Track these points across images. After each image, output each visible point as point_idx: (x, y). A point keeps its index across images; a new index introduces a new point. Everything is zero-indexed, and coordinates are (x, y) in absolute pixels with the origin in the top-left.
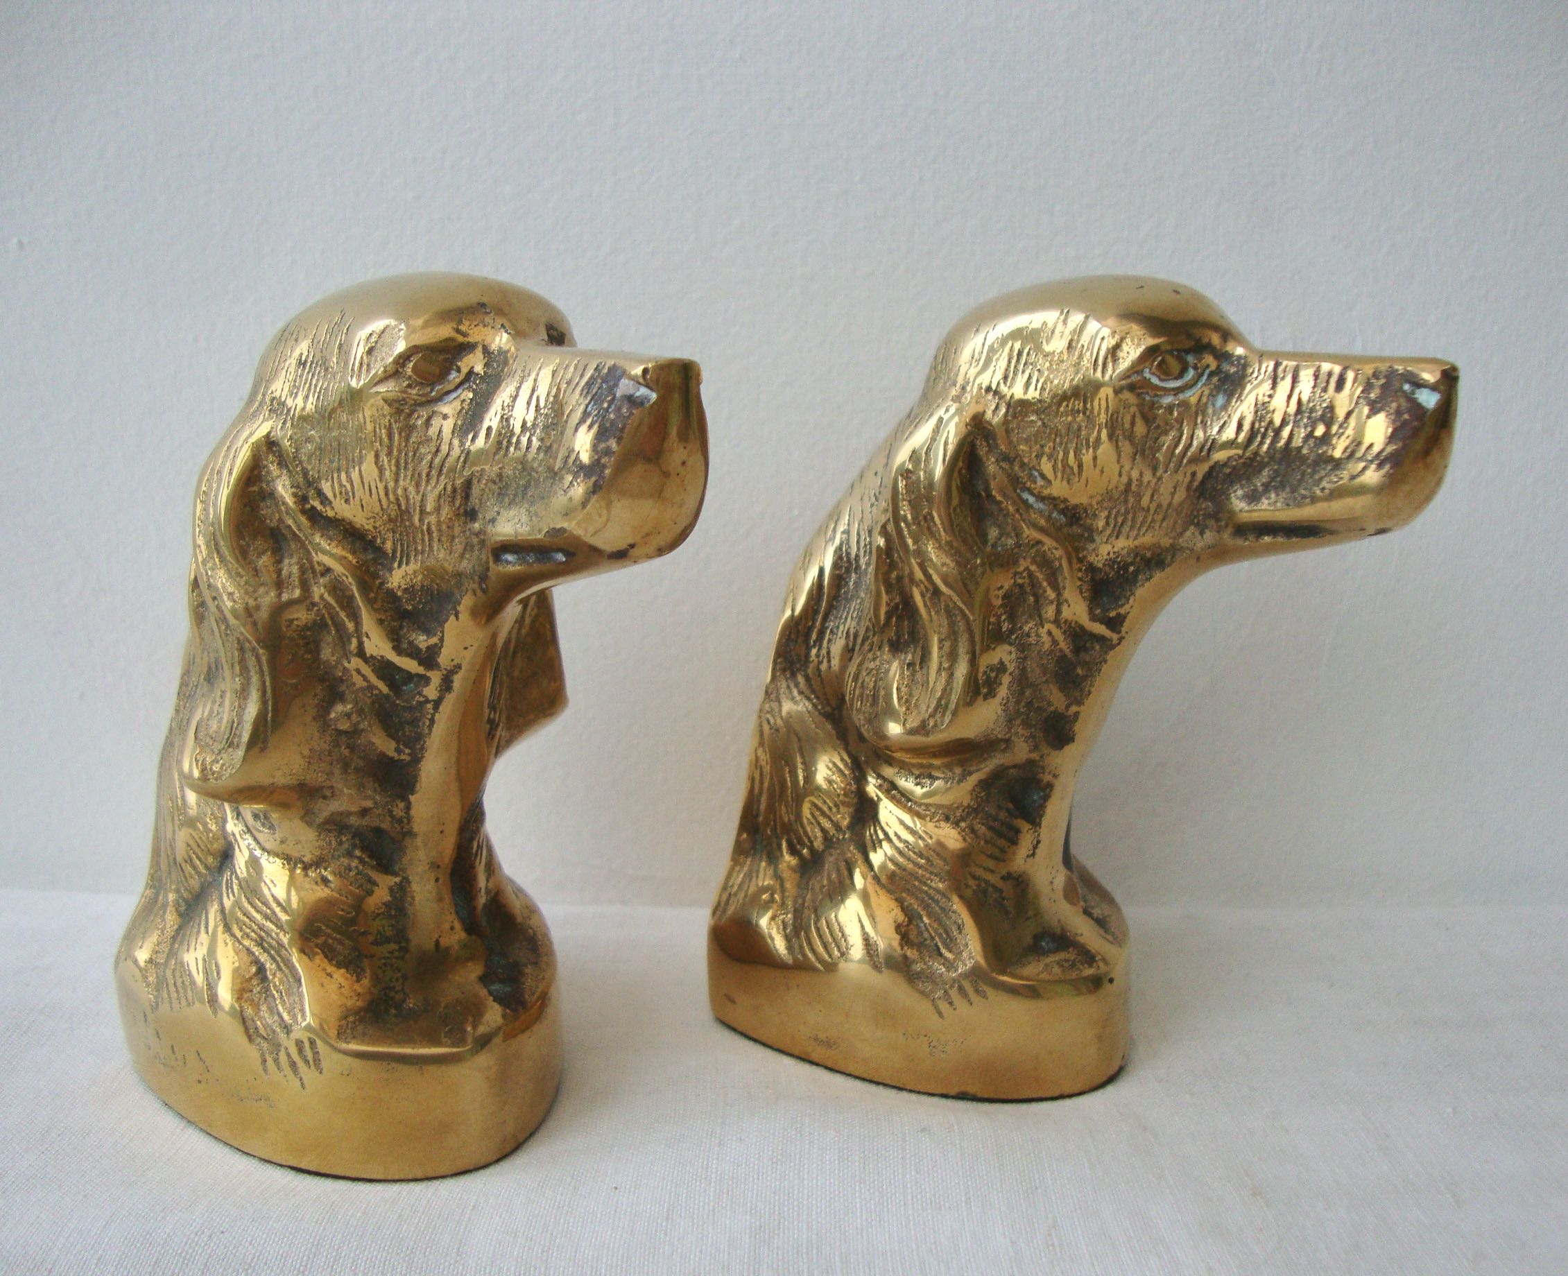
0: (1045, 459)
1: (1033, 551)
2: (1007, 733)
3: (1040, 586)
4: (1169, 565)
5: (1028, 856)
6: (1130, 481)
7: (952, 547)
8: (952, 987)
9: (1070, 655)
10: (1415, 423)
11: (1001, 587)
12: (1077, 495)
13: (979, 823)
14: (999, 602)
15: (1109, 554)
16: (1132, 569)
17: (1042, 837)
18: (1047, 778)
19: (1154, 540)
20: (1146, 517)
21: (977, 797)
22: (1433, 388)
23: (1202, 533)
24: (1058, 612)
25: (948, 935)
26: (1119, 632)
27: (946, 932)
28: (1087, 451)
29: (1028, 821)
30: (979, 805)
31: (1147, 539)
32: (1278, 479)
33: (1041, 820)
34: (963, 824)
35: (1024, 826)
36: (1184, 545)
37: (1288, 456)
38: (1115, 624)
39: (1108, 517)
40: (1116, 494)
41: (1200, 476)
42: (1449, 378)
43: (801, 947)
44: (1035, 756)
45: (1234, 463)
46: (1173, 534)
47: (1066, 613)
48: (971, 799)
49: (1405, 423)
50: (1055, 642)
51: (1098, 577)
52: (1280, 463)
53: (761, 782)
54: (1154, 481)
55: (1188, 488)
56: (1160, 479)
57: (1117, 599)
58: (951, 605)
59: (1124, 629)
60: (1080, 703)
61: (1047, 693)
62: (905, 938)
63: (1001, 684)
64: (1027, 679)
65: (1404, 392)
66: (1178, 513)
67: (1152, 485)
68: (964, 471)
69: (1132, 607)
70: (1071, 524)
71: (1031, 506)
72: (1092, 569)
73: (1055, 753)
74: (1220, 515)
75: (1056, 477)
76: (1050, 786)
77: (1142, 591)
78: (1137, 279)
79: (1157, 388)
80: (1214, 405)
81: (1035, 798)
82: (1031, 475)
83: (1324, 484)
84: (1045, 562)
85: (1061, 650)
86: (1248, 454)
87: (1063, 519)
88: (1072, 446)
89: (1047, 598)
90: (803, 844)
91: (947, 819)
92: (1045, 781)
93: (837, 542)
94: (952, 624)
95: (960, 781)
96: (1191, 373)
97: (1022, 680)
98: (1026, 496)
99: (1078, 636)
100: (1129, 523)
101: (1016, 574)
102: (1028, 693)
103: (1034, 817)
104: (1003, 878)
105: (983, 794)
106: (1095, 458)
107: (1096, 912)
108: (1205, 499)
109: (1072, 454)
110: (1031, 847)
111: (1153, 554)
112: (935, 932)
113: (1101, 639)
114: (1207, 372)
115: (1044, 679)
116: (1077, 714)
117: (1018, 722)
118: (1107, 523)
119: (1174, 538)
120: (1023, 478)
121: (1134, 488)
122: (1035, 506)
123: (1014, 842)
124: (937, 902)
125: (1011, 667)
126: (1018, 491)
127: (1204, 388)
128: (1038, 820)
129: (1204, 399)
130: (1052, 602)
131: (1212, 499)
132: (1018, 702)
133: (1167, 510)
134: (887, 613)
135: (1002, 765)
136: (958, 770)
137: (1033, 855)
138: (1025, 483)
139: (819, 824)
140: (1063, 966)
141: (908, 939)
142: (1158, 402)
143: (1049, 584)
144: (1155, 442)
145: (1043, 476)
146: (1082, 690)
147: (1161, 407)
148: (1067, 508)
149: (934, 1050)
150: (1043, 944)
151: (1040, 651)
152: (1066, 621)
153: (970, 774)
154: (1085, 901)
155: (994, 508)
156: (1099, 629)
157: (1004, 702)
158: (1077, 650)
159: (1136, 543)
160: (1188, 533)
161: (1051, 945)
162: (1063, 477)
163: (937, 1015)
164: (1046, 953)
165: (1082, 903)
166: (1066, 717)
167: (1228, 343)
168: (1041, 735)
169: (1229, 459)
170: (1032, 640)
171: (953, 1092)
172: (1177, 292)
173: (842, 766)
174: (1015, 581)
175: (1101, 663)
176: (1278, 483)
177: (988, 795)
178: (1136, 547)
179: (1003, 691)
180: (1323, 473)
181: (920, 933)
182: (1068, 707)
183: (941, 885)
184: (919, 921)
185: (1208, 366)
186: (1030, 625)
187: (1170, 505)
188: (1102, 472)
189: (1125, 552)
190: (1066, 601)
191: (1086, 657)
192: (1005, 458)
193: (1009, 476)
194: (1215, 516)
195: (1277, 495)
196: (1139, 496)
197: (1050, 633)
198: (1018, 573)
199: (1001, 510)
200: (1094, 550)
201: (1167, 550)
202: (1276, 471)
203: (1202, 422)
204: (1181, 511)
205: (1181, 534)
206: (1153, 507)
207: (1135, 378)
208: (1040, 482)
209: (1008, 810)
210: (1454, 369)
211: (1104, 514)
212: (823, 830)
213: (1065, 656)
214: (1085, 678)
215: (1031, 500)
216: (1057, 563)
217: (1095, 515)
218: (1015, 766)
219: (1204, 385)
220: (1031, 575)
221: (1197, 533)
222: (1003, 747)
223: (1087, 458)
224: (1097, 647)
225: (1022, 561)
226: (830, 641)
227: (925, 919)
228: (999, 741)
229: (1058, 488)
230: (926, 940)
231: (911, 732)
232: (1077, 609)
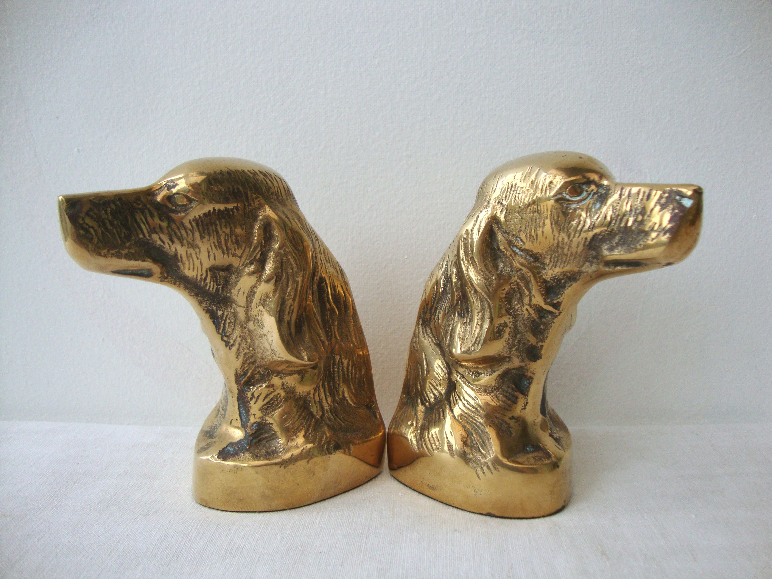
0: (522, 233)
1: (518, 273)
2: (509, 354)
3: (522, 289)
4: (579, 280)
5: (522, 409)
6: (558, 242)
7: (482, 271)
8: (484, 466)
9: (537, 320)
10: (681, 214)
11: (504, 289)
12: (537, 249)
13: (499, 394)
14: (504, 296)
15: (552, 275)
16: (563, 281)
17: (529, 401)
18: (529, 374)
19: (571, 268)
20: (566, 258)
21: (498, 382)
22: (690, 198)
23: (591, 265)
24: (530, 300)
25: (484, 443)
26: (559, 310)
27: (483, 441)
28: (539, 229)
29: (522, 394)
30: (499, 386)
31: (568, 268)
32: (622, 241)
33: (528, 393)
34: (492, 394)
35: (521, 396)
36: (584, 271)
37: (626, 230)
38: (557, 306)
39: (550, 258)
40: (553, 248)
41: (589, 240)
42: (698, 193)
43: (422, 445)
44: (522, 364)
45: (603, 234)
46: (579, 266)
47: (534, 301)
48: (496, 383)
49: (676, 214)
50: (530, 314)
51: (548, 285)
52: (623, 233)
53: (411, 373)
54: (569, 242)
55: (584, 245)
56: (571, 241)
57: (558, 294)
58: (482, 297)
59: (561, 309)
60: (543, 341)
61: (527, 337)
62: (465, 443)
63: (505, 332)
64: (518, 329)
65: (676, 200)
66: (580, 256)
67: (568, 244)
68: (488, 238)
69: (564, 299)
70: (535, 262)
71: (517, 253)
72: (545, 281)
73: (532, 363)
74: (598, 257)
75: (527, 240)
76: (531, 378)
77: (568, 291)
78: (564, 152)
79: (569, 200)
80: (595, 208)
81: (525, 383)
82: (516, 240)
83: (641, 243)
84: (523, 278)
85: (533, 318)
86: (609, 229)
87: (531, 259)
88: (533, 227)
89: (525, 294)
90: (427, 401)
91: (485, 391)
92: (529, 376)
93: (443, 269)
94: (482, 305)
95: (491, 375)
96: (584, 194)
97: (515, 331)
98: (515, 249)
99: (540, 311)
100: (560, 261)
101: (511, 283)
102: (519, 336)
103: (525, 392)
104: (510, 418)
105: (501, 381)
106: (543, 232)
107: (555, 436)
108: (592, 250)
109: (533, 231)
110: (523, 405)
111: (572, 274)
112: (478, 441)
113: (551, 312)
114: (593, 192)
115: (526, 330)
116: (542, 346)
117: (514, 349)
118: (551, 261)
119: (580, 268)
120: (513, 241)
121: (560, 245)
122: (519, 253)
123: (515, 403)
124: (479, 428)
125: (510, 325)
126: (511, 247)
127: (591, 200)
128: (526, 393)
129: (590, 205)
130: (527, 296)
131: (595, 250)
132: (514, 340)
133: (575, 255)
134: (456, 300)
135: (508, 368)
136: (489, 370)
137: (525, 409)
138: (514, 243)
139: (433, 392)
140: (535, 459)
141: (466, 444)
142: (569, 207)
143: (526, 288)
144: (569, 225)
145: (522, 240)
146: (544, 335)
147: (571, 209)
148: (533, 254)
149: (476, 493)
150: (528, 449)
151: (523, 317)
152: (534, 305)
153: (495, 372)
154: (551, 430)
155: (501, 254)
156: (550, 308)
157: (507, 340)
158: (541, 318)
159: (564, 270)
160: (585, 265)
161: (531, 450)
162: (530, 241)
163: (477, 478)
164: (528, 453)
165: (549, 431)
166: (537, 347)
167: (602, 180)
168: (525, 355)
169: (601, 231)
170: (520, 313)
171: (484, 513)
172: (581, 158)
173: (442, 367)
174: (511, 287)
175: (551, 323)
176: (622, 243)
177: (503, 381)
178: (564, 272)
179: (506, 336)
180: (641, 237)
181: (472, 441)
182: (537, 343)
183: (481, 421)
184: (471, 436)
185: (592, 190)
186: (518, 306)
187: (576, 252)
188: (546, 238)
189: (559, 274)
190: (534, 295)
191: (544, 320)
192: (506, 232)
193: (507, 240)
194: (596, 257)
195: (622, 248)
196: (563, 249)
197: (527, 310)
198: (512, 283)
199: (504, 255)
200: (545, 273)
201: (577, 273)
202: (621, 237)
203: (590, 215)
204: (581, 256)
205: (582, 266)
206: (569, 253)
207: (559, 196)
208: (521, 243)
209: (512, 389)
210: (700, 189)
211: (549, 257)
212: (434, 395)
213: (535, 320)
214: (545, 330)
215: (517, 251)
216: (529, 279)
217: (545, 257)
218: (514, 369)
219: (591, 199)
220: (518, 284)
221: (589, 266)
222: (508, 360)
223: (539, 232)
224: (550, 316)
225: (513, 278)
226: (439, 312)
227: (474, 435)
228: (507, 357)
229: (528, 246)
230: (474, 444)
231: (464, 352)
232: (538, 300)
